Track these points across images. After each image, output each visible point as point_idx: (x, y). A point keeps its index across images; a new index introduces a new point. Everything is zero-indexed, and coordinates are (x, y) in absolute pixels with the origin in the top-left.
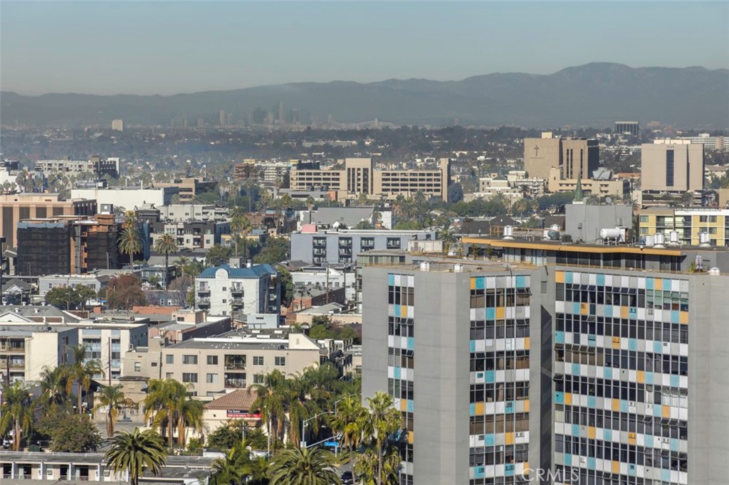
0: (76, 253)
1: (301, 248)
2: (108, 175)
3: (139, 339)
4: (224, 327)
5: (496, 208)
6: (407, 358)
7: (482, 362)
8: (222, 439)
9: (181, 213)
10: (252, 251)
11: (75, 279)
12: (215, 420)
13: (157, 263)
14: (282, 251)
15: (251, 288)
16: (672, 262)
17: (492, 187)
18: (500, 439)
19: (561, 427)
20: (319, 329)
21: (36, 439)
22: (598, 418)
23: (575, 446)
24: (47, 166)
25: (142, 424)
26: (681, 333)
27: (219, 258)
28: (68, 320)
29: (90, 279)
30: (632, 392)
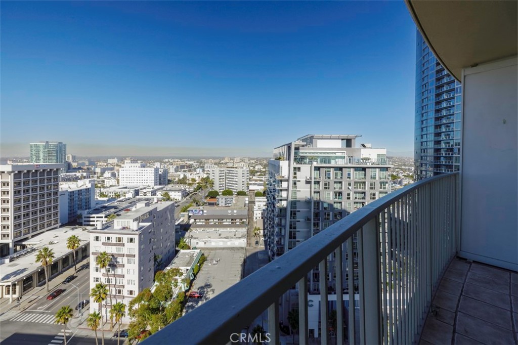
0: (186, 167)
1: (205, 167)
2: (189, 161)
3: (191, 175)
4: (198, 174)
5: (222, 163)
6: (214, 176)
7: (220, 176)
8: (198, 183)
9: (195, 164)
10: (201, 167)
11: (185, 170)
12: (197, 182)
13: (193, 168)
14: (204, 167)
15: (201, 170)
16: (236, 168)
17: (222, 162)
18: (222, 183)
19: (227, 182)
20: (207, 173)
21: (181, 183)
22: (230, 181)
23: (228, 183)
24: (183, 160)
25: (191, 182)
26: (237, 174)
27: (198, 168)
28: (184, 173)
29: (187, 170)
30: (233, 179)
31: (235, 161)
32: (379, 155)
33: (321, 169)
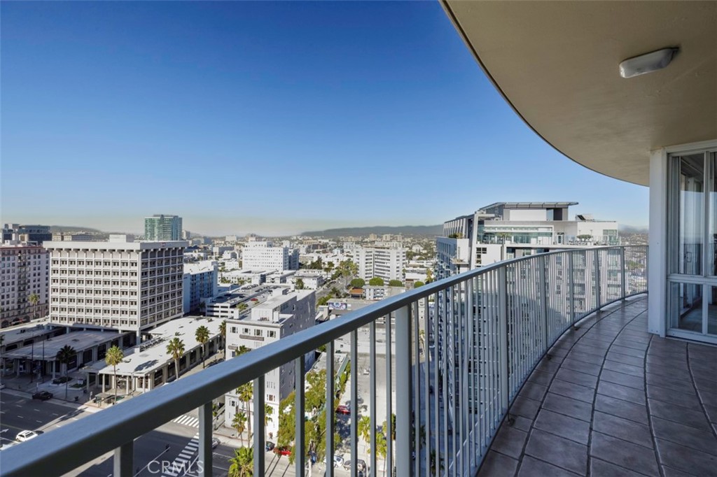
0: (319, 247)
1: (345, 247)
2: (323, 239)
3: (327, 257)
4: (336, 256)
5: (366, 242)
6: (358, 259)
7: (367, 260)
8: (336, 268)
9: (331, 243)
10: (339, 247)
11: (319, 250)
12: (335, 266)
13: (328, 248)
14: (342, 247)
15: (339, 251)
16: (388, 248)
17: (366, 240)
18: (369, 268)
19: (375, 267)
20: (347, 256)
21: (315, 268)
22: (379, 266)
23: (377, 269)
24: (315, 237)
25: (327, 266)
26: (389, 256)
27: (335, 248)
28: (319, 255)
29: (321, 250)
30: (384, 263)
31: (384, 239)
32: (606, 232)
33: (517, 250)
